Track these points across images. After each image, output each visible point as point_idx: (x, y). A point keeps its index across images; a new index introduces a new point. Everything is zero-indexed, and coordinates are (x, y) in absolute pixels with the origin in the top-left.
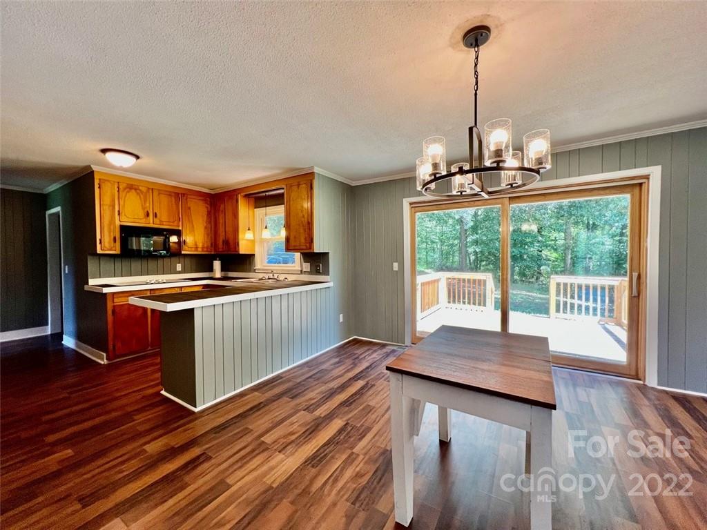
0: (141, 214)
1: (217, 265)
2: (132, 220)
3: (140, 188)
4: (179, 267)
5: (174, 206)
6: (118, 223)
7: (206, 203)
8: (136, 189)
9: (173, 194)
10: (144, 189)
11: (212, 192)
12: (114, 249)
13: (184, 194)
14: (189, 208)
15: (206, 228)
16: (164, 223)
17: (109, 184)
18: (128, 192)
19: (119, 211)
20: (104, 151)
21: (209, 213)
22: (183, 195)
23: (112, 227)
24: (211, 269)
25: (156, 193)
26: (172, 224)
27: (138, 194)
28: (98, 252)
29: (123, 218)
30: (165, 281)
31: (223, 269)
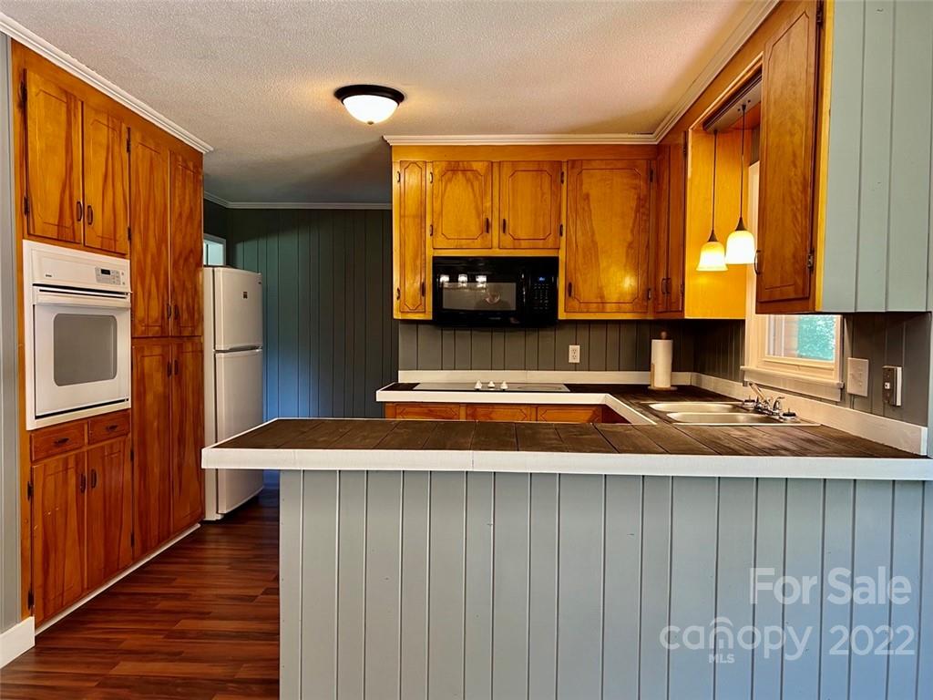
0: (474, 227)
1: (661, 351)
2: (454, 243)
3: (476, 166)
4: (574, 354)
5: (548, 196)
6: (430, 253)
7: (636, 176)
8: (464, 171)
9: (546, 167)
10: (479, 166)
11: (652, 140)
12: (420, 309)
13: (574, 161)
14: (587, 197)
15: (630, 246)
16: (524, 244)
17: (416, 169)
18: (450, 180)
19: (432, 226)
20: (343, 93)
21: (642, 202)
22: (573, 163)
23: (418, 262)
24: (645, 364)
25: (507, 171)
26: (540, 243)
27: (468, 180)
28: (395, 317)
29: (440, 242)
30: (505, 387)
31: (676, 366)
